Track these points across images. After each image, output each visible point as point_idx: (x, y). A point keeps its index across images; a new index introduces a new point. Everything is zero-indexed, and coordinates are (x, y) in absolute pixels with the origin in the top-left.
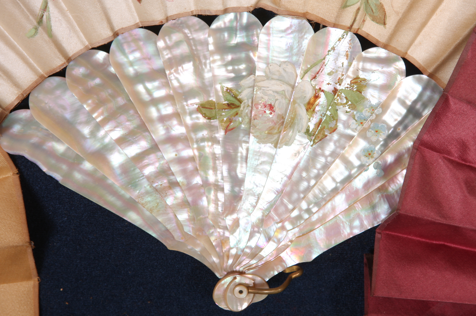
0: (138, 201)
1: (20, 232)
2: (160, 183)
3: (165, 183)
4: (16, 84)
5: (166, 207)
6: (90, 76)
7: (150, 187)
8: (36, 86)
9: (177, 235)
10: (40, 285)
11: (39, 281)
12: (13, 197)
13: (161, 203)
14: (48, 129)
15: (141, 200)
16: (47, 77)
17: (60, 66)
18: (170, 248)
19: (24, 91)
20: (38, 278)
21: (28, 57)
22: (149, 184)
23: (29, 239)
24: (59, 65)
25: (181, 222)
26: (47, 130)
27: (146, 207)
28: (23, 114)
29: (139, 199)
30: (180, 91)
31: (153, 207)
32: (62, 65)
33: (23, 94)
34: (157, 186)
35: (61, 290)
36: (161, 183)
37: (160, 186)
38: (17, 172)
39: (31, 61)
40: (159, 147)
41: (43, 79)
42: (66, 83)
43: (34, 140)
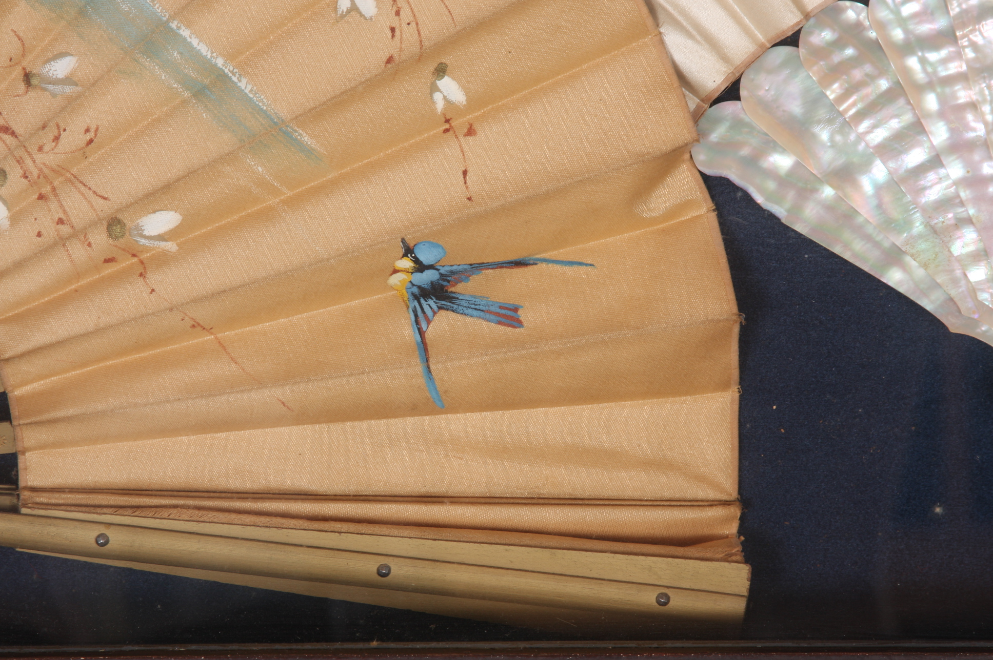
0: (906, 251)
1: (723, 298)
2: (941, 219)
3: (949, 219)
4: (724, 58)
5: (949, 260)
6: (838, 44)
7: (925, 227)
8: (754, 61)
9: (966, 306)
10: (742, 399)
11: (739, 392)
12: (709, 246)
13: (942, 253)
14: (767, 133)
15: (910, 249)
16: (770, 46)
17: (793, 26)
18: (953, 329)
19: (735, 69)
20: (739, 387)
21: (742, 15)
22: (923, 221)
23: (737, 310)
24: (792, 24)
25: (973, 284)
26: (767, 135)
27: (918, 259)
28: (729, 107)
29: (908, 247)
30: (978, 65)
31: (929, 259)
32: (798, 23)
33: (734, 72)
34: (936, 224)
35: (775, 407)
36: (943, 220)
37: (940, 225)
38: (714, 207)
39: (746, 20)
40: (943, 158)
41: (764, 50)
42: (799, 57)
43: (745, 151)
